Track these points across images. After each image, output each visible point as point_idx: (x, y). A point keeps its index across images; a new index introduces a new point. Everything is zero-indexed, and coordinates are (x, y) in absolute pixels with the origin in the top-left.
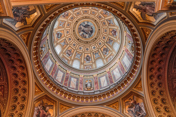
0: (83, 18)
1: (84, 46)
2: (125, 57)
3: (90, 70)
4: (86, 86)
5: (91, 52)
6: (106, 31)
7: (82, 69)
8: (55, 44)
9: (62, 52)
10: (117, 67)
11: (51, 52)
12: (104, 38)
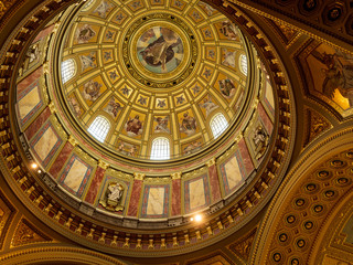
0: (165, 17)
1: (138, 88)
2: (234, 160)
3: (129, 156)
4: (107, 196)
5: (151, 111)
6: (208, 74)
7: (109, 147)
8: (66, 53)
9: (73, 81)
10: (204, 176)
11: (47, 69)
12: (196, 89)
